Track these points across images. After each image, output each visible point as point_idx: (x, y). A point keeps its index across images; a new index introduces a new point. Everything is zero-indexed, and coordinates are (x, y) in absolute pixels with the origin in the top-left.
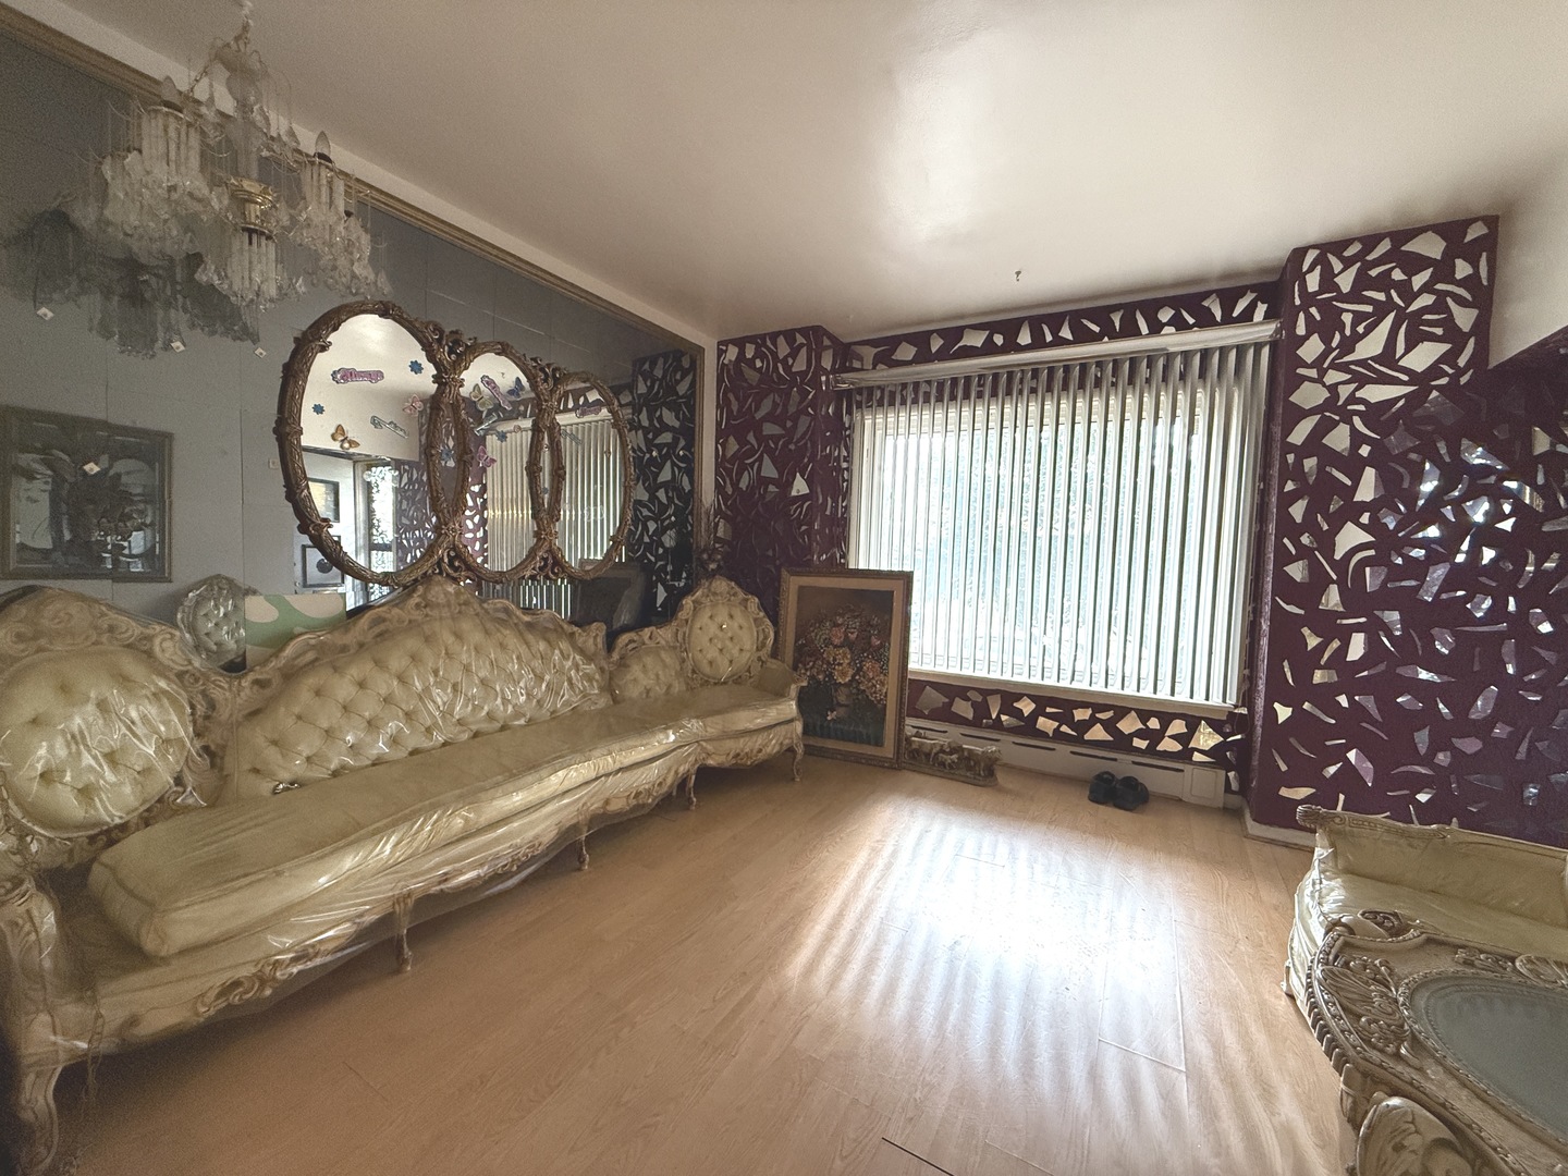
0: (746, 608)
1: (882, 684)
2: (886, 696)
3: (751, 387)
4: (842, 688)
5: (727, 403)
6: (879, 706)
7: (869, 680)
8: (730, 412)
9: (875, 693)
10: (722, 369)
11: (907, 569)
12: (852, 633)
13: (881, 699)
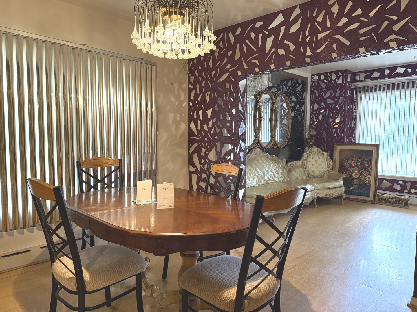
0: (323, 156)
1: (369, 178)
2: (370, 182)
3: (323, 88)
4: (355, 180)
5: (314, 93)
6: (368, 185)
7: (365, 177)
8: (315, 96)
9: (367, 181)
10: (312, 83)
11: (377, 143)
12: (359, 163)
13: (369, 183)
